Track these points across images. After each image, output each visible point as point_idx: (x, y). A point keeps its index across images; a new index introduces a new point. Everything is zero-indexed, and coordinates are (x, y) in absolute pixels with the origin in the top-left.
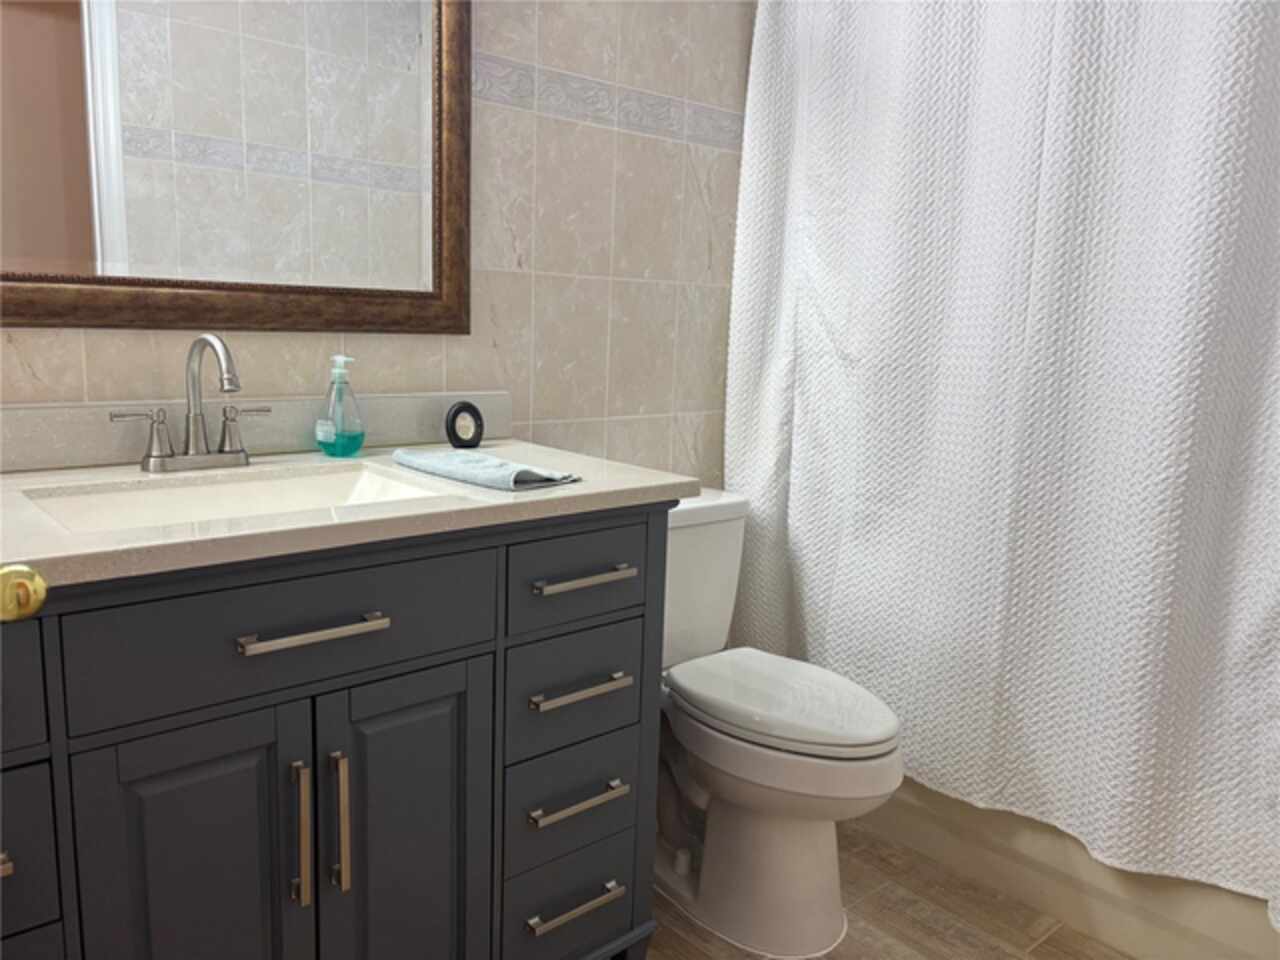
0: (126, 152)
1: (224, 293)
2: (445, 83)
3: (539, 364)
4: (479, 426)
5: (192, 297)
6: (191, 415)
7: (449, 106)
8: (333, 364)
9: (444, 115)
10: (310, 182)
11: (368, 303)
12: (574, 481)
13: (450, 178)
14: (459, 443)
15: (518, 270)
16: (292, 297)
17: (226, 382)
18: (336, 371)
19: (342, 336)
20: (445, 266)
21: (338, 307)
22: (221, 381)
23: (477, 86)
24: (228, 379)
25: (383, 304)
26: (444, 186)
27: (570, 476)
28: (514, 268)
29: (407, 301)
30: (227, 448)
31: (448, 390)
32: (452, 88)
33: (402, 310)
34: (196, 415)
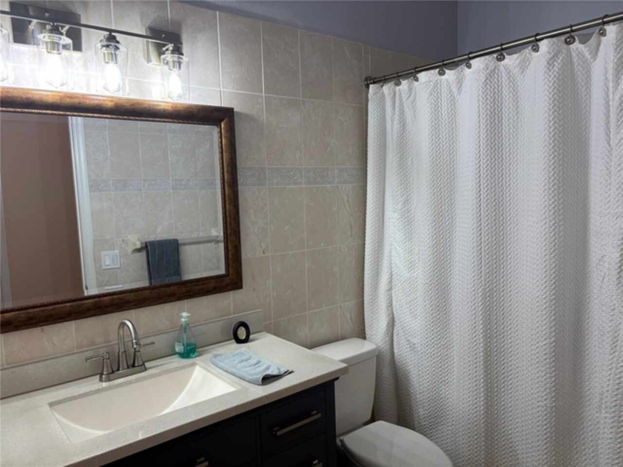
0: (90, 191)
1: (133, 294)
2: (226, 185)
3: (275, 294)
4: (248, 334)
5: (119, 298)
6: (120, 353)
7: (229, 195)
8: (182, 317)
9: (227, 198)
10: (172, 191)
11: (196, 285)
12: (290, 373)
13: (231, 225)
14: (239, 341)
15: (264, 255)
16: (162, 289)
17: (134, 344)
18: (183, 320)
19: (186, 301)
20: (230, 262)
21: (183, 289)
22: (133, 344)
23: (240, 180)
24: (136, 342)
25: (203, 284)
26: (228, 228)
27: (288, 371)
28: (262, 255)
29: (213, 281)
30: (136, 365)
31: (234, 314)
32: (229, 186)
33: (213, 284)
34: (122, 353)
